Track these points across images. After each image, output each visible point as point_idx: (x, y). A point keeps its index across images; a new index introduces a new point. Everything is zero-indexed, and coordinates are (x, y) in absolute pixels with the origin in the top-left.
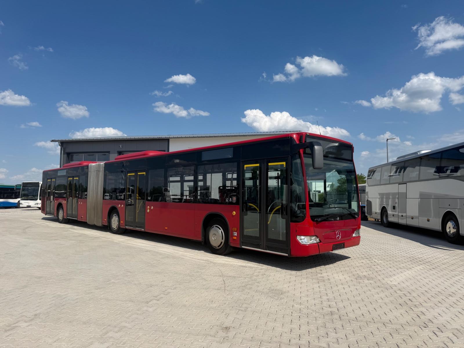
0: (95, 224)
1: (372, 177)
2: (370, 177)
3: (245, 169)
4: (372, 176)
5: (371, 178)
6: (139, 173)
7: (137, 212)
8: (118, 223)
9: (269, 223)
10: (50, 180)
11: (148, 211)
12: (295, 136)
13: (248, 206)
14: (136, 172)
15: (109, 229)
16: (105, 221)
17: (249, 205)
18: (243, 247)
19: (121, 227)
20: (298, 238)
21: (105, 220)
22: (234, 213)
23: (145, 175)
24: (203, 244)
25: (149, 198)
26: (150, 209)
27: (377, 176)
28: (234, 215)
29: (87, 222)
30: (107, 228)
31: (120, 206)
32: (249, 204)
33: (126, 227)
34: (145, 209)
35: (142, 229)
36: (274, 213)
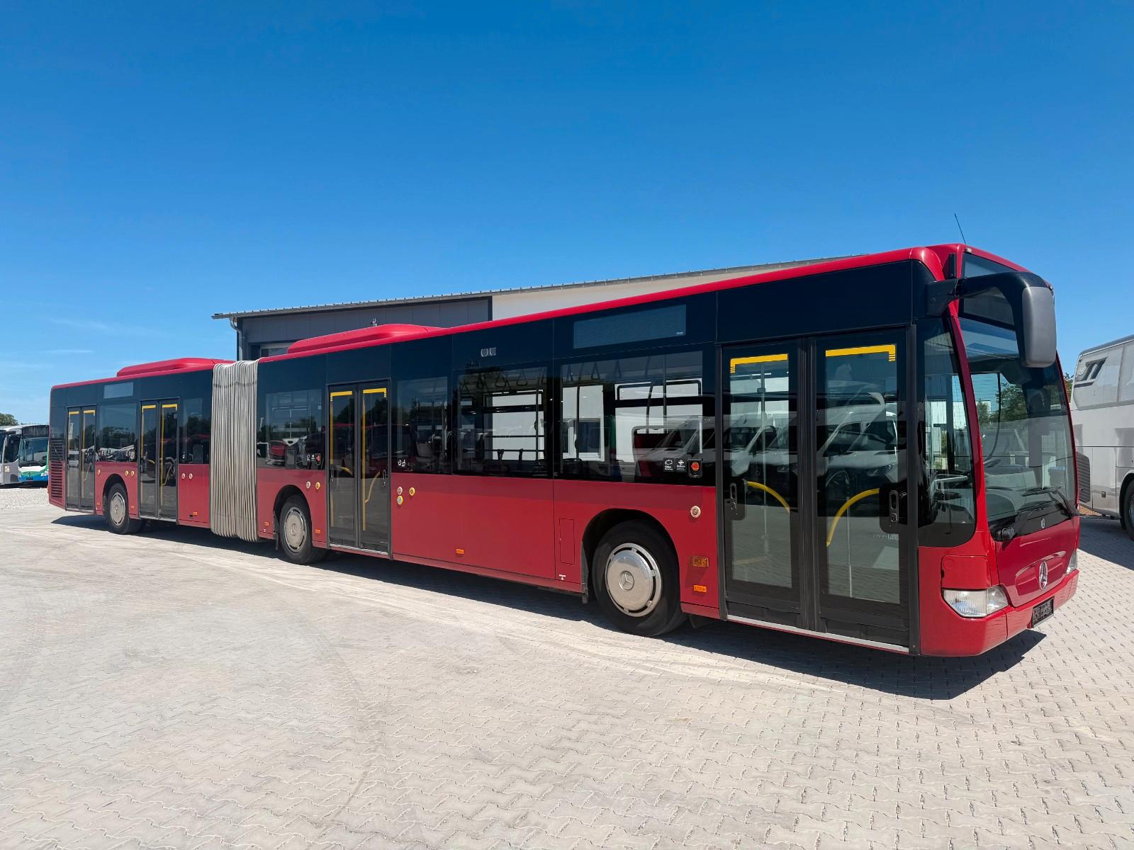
0: (236, 535)
1: (1092, 381)
2: (1089, 380)
3: (733, 371)
4: (1094, 377)
5: (1091, 384)
6: (365, 391)
7: (365, 501)
8: (305, 533)
9: (828, 544)
10: (78, 413)
11: (400, 500)
12: (923, 255)
13: (746, 490)
14: (357, 387)
15: (277, 548)
16: (266, 527)
17: (750, 488)
18: (731, 617)
19: (315, 544)
20: (950, 596)
21: (267, 524)
22: (696, 511)
23: (385, 396)
24: (585, 601)
25: (402, 464)
26: (405, 494)
27: (1108, 375)
28: (697, 516)
29: (210, 529)
30: (271, 547)
31: (312, 485)
32: (750, 483)
33: (331, 545)
34: (391, 497)
35: (383, 553)
36: (845, 515)
